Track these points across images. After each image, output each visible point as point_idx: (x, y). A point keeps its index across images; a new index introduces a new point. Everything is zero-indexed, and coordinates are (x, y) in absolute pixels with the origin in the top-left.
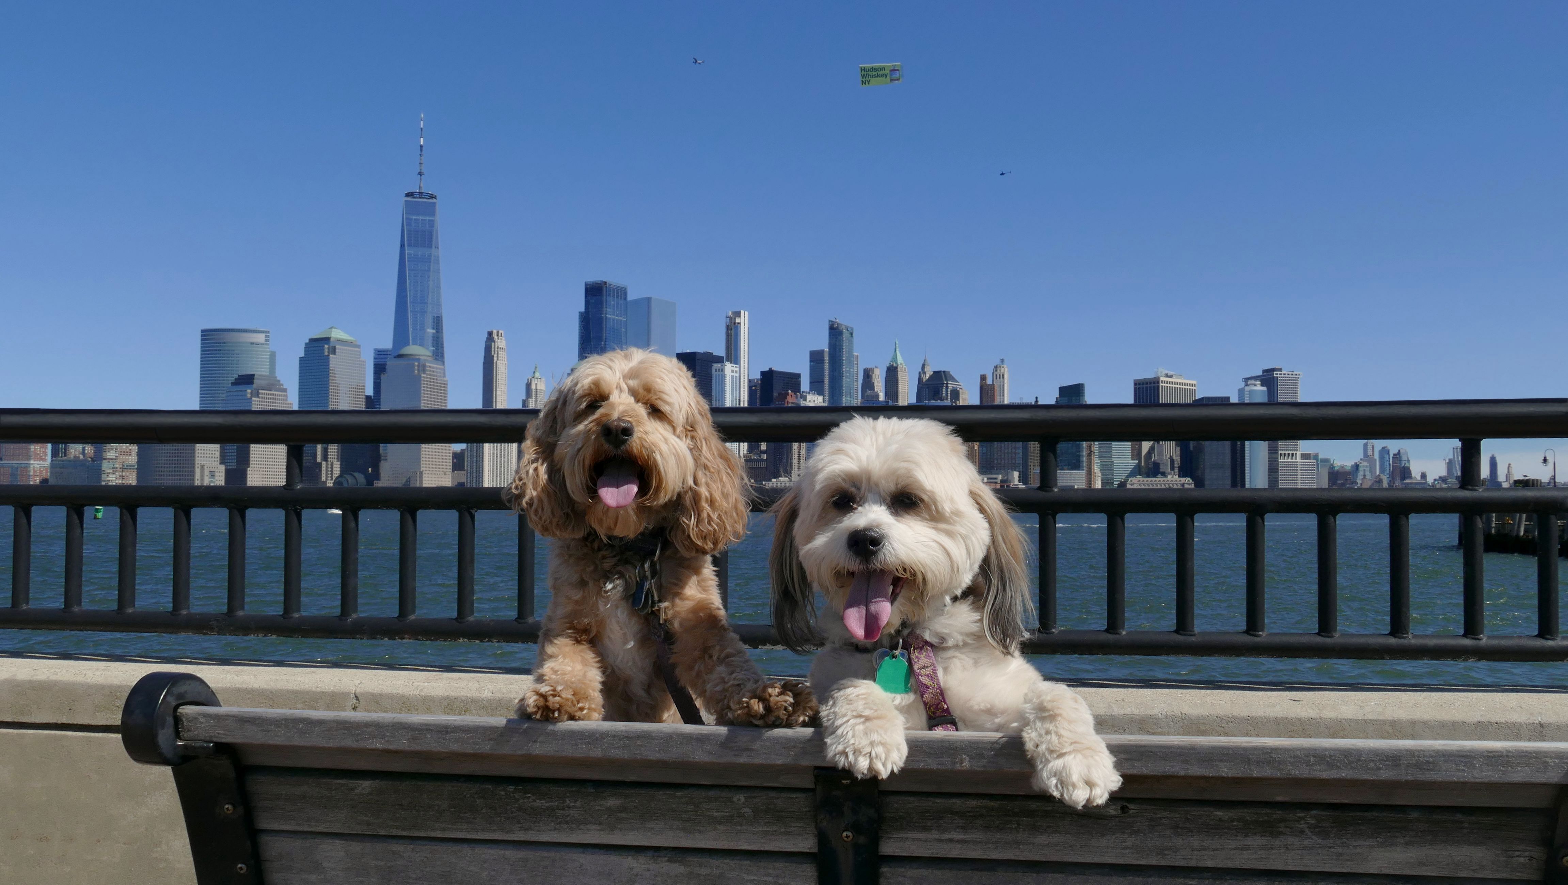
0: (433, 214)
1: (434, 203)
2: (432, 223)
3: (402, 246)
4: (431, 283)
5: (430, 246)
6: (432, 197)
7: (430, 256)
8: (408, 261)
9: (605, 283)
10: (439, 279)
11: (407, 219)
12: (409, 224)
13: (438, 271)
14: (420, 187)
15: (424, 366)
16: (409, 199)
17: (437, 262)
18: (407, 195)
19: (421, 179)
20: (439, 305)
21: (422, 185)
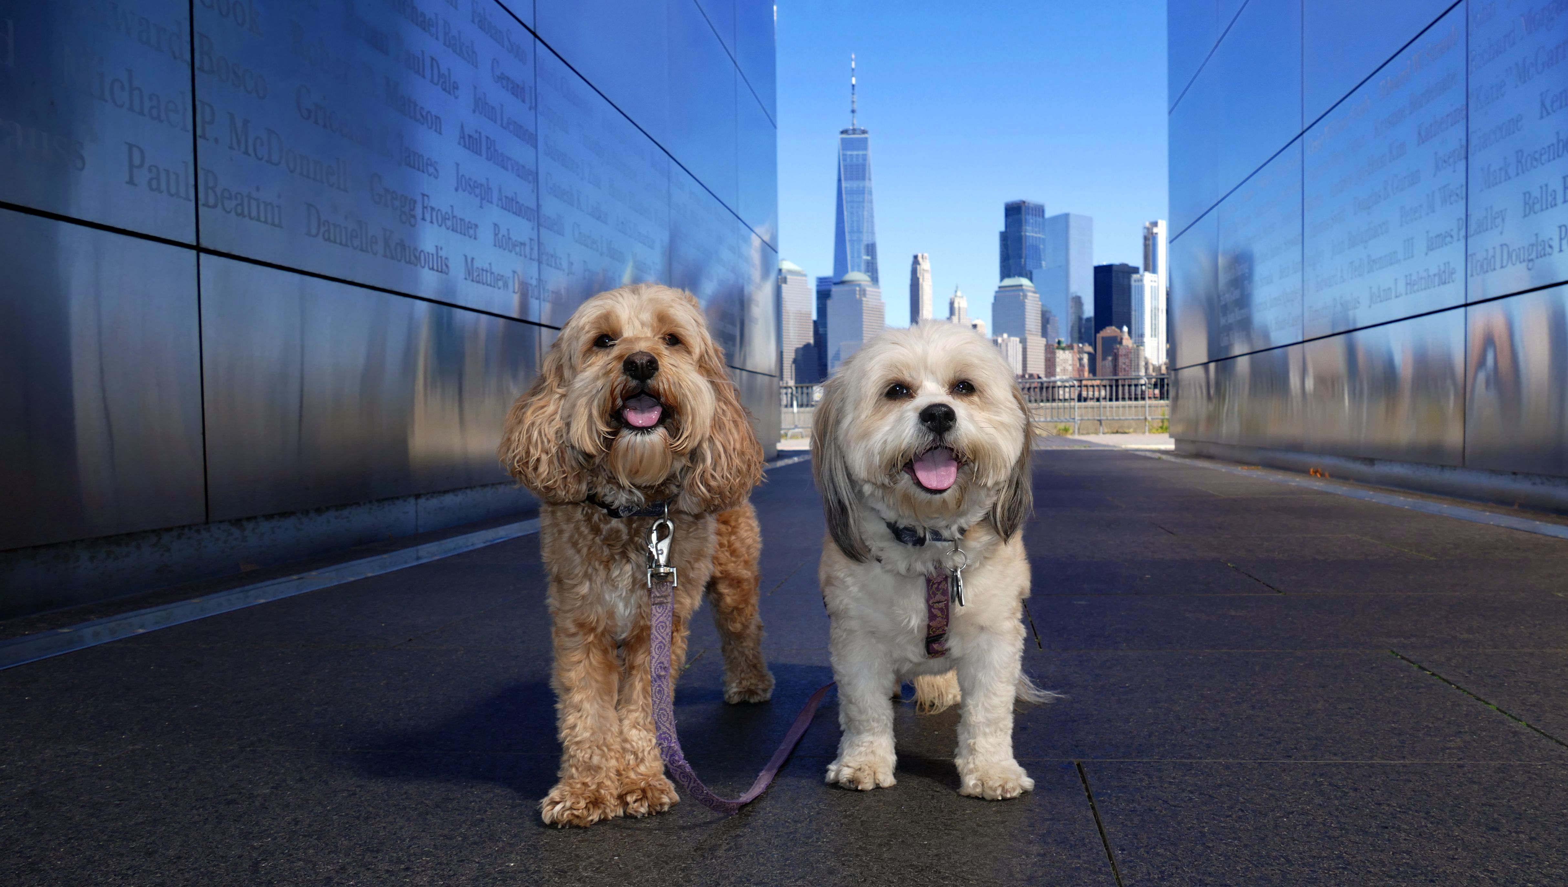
0: (865, 148)
1: (866, 139)
2: (865, 158)
3: (839, 180)
4: (866, 213)
5: (864, 179)
6: (864, 132)
7: (864, 188)
8: (846, 194)
9: (1024, 202)
10: (872, 209)
11: (844, 155)
12: (845, 160)
13: (871, 202)
14: (853, 125)
15: (864, 291)
16: (844, 136)
17: (870, 193)
18: (842, 132)
19: (853, 117)
20: (873, 233)
21: (855, 122)
